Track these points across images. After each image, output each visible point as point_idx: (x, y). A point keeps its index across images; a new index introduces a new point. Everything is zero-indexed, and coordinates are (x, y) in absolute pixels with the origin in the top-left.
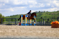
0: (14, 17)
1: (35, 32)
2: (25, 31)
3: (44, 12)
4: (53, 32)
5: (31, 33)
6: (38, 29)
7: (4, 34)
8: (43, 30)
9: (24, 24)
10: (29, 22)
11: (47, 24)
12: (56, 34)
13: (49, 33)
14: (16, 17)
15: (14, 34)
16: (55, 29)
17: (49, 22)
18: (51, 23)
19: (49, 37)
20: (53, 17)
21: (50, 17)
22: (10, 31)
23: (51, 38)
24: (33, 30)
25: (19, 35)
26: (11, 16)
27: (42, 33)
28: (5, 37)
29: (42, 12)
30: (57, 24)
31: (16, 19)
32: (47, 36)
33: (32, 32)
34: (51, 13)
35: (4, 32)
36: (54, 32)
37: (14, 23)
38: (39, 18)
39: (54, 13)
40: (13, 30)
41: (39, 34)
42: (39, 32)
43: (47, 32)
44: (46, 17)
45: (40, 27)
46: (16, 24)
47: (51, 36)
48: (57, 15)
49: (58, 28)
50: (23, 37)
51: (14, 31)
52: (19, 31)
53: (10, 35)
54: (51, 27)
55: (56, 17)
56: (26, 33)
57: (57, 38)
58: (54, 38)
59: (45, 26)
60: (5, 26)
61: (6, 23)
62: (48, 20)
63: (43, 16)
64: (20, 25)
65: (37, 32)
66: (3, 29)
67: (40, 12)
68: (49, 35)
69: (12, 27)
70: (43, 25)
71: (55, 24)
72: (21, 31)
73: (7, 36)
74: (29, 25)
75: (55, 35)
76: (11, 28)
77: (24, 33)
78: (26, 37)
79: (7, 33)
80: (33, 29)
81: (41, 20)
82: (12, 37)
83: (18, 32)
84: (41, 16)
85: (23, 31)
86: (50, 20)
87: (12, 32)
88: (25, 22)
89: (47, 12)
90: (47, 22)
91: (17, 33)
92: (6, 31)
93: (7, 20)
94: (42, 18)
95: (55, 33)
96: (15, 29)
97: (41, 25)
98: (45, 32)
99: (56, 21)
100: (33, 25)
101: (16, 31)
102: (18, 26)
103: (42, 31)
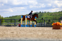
0: (13, 18)
1: (35, 34)
2: (25, 33)
3: (45, 13)
4: (54, 33)
5: (32, 35)
6: (39, 30)
7: (3, 36)
8: (44, 31)
9: (24, 26)
10: (29, 23)
11: (48, 25)
12: (58, 35)
13: (51, 34)
14: (16, 18)
15: (14, 36)
16: (57, 30)
17: (50, 23)
18: (53, 24)
19: (50, 39)
20: (55, 18)
21: (51, 18)
22: (9, 33)
23: (52, 40)
24: (33, 32)
25: (19, 37)
26: (10, 17)
27: (42, 35)
28: (4, 38)
29: (43, 13)
30: (59, 25)
31: (15, 20)
32: (48, 37)
33: (32, 33)
34: (52, 13)
35: (2, 33)
36: (56, 33)
37: (14, 25)
38: (40, 19)
39: (55, 13)
40: (13, 31)
41: (40, 36)
42: (40, 34)
43: (48, 33)
44: (47, 18)
45: (41, 28)
46: (15, 26)
47: (52, 38)
48: (59, 16)
49: (59, 30)
50: (23, 38)
51: (13, 33)
52: (19, 33)
53: (9, 36)
54: (52, 28)
55: (58, 18)
56: (26, 34)
57: (58, 40)
58: (55, 40)
59: (46, 28)
60: (4, 27)
61: (5, 25)
62: (49, 21)
63: (44, 17)
64: (20, 26)
65: (38, 34)
66: (2, 31)
67: (40, 12)
68: (50, 36)
69: (12, 29)
70: (44, 26)
71: (56, 25)
72: (21, 32)
73: (6, 38)
74: (29, 26)
75: (56, 37)
76: (10, 30)
77: (23, 35)
78: (26, 39)
79: (6, 34)
80: (34, 30)
81: (42, 21)
82: (11, 39)
83: (17, 33)
84: (42, 17)
85: (22, 33)
86: (51, 21)
87: (11, 33)
88: (25, 23)
89: (48, 12)
90: (48, 23)
91: (17, 35)
92: (5, 33)
93: (6, 21)
94: (43, 19)
95: (56, 35)
96: (14, 31)
97: (42, 26)
98: (46, 33)
99: (58, 22)
100: (33, 26)
101: (15, 33)
102: (17, 28)
103: (42, 33)
